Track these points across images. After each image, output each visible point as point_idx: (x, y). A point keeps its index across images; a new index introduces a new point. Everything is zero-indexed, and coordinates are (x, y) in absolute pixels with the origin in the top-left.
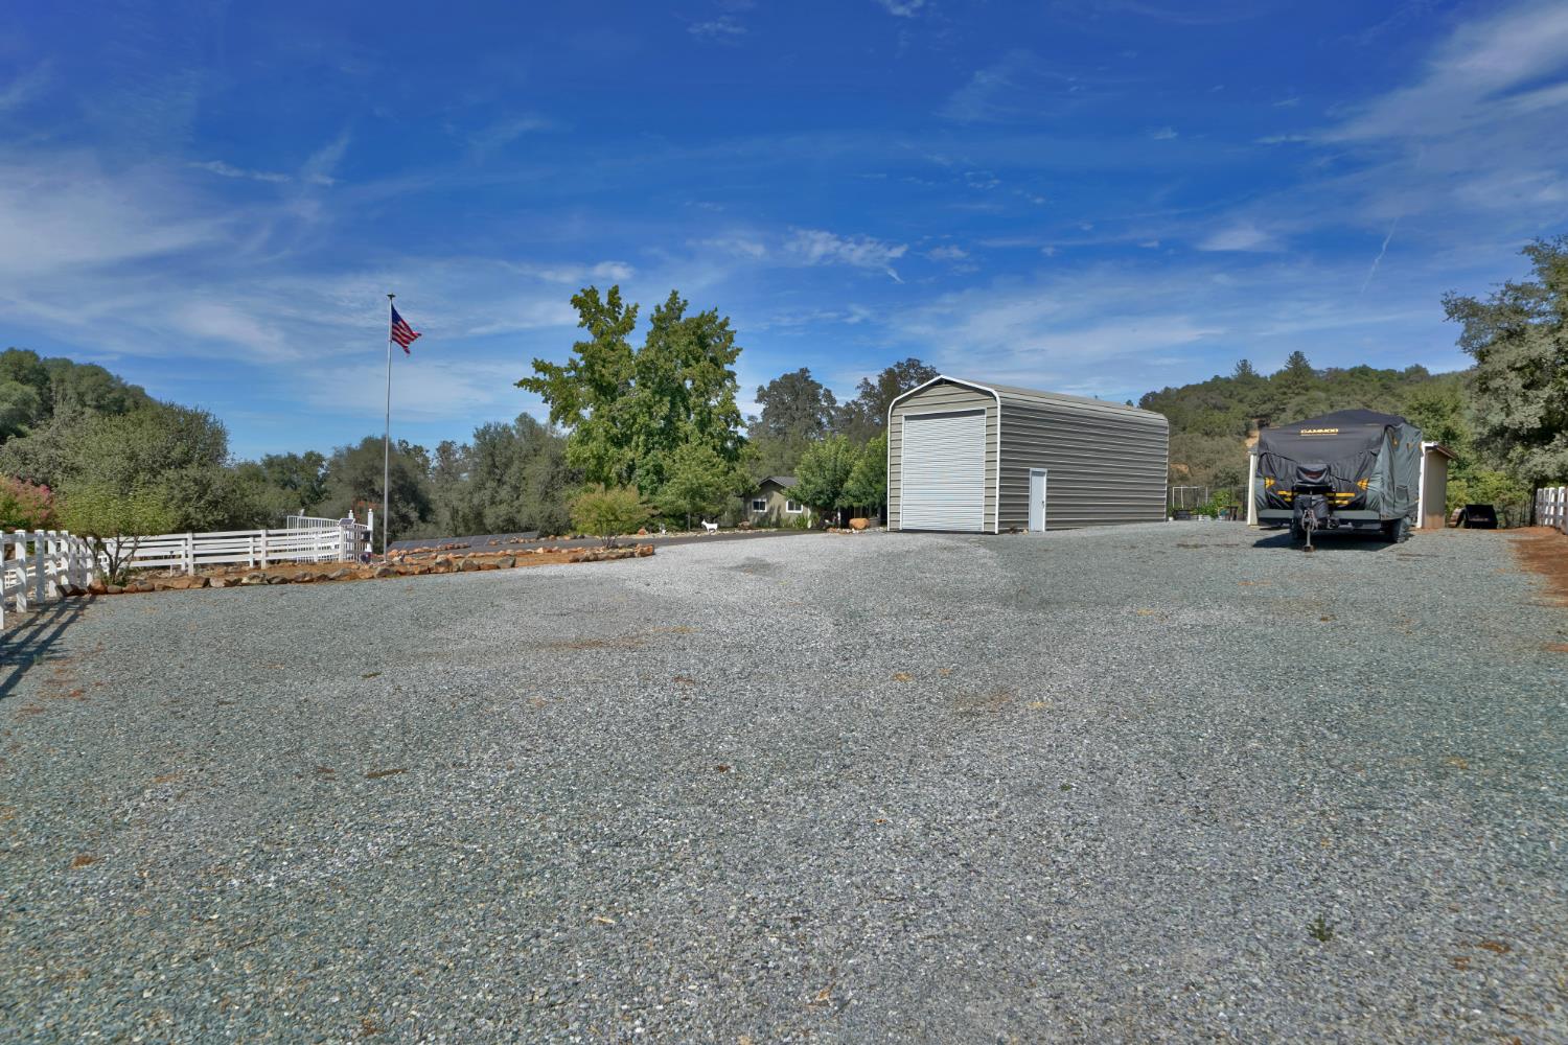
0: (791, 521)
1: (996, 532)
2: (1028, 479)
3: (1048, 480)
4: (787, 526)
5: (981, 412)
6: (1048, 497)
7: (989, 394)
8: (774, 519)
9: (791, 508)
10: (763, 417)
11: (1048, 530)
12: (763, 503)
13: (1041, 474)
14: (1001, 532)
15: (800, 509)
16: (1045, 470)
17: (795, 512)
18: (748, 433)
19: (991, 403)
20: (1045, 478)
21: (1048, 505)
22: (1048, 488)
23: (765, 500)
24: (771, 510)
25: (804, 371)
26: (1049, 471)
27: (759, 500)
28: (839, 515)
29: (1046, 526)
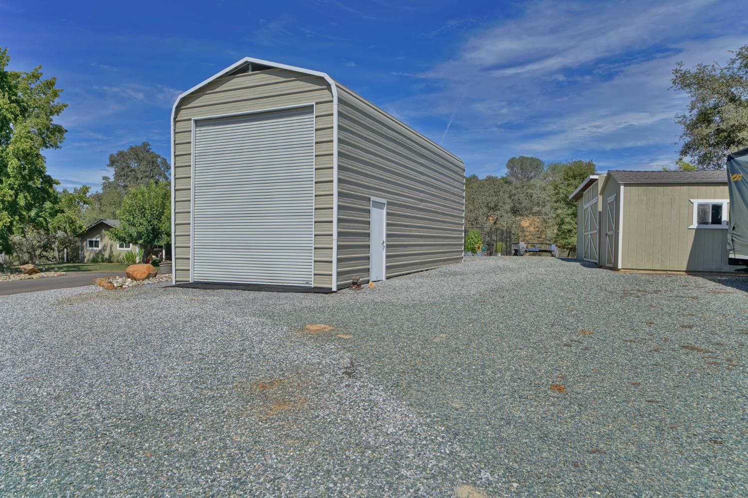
0: (121, 257)
1: (334, 289)
2: (369, 211)
3: (388, 214)
4: (118, 262)
5: (308, 109)
6: (388, 236)
7: (321, 81)
8: (107, 256)
9: (121, 246)
10: (115, 178)
11: (388, 278)
12: (97, 242)
13: (379, 205)
14: (340, 288)
15: (129, 247)
16: (385, 201)
17: (124, 249)
18: (103, 189)
19: (324, 95)
20: (385, 211)
21: (388, 246)
22: (388, 225)
23: (98, 240)
24: (104, 249)
25: (145, 145)
26: (389, 203)
27: (94, 239)
28: (164, 251)
29: (387, 273)
